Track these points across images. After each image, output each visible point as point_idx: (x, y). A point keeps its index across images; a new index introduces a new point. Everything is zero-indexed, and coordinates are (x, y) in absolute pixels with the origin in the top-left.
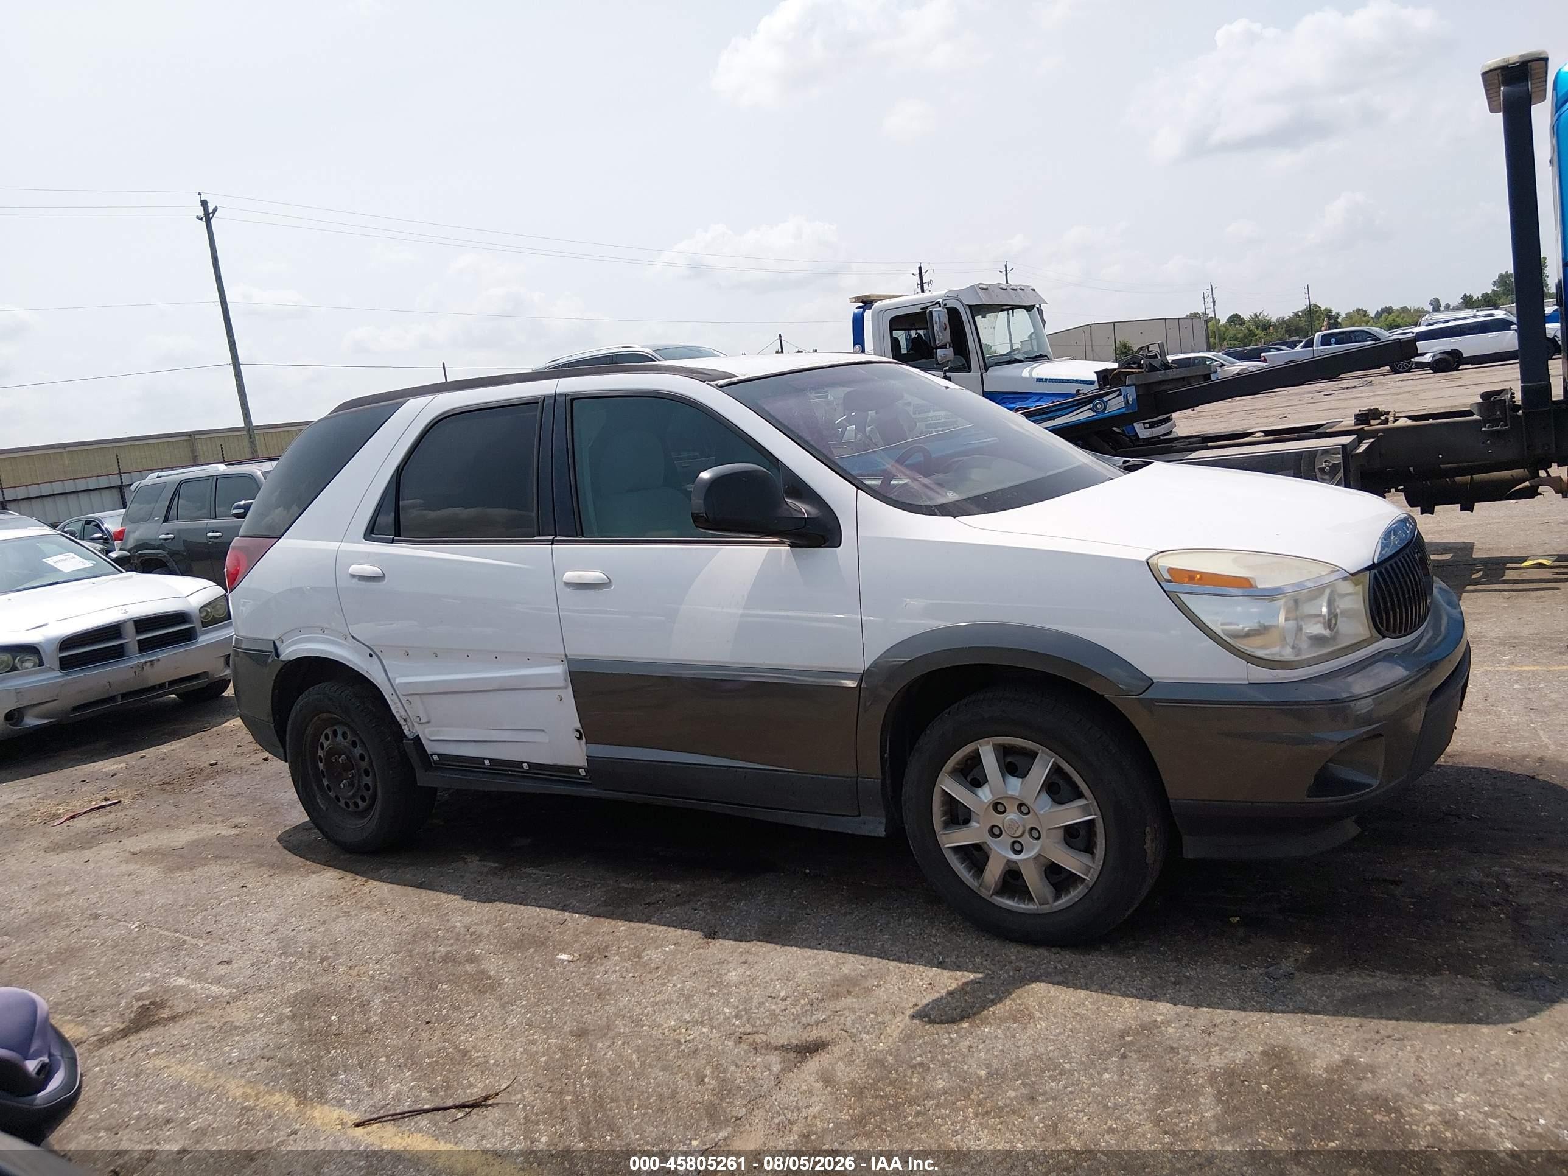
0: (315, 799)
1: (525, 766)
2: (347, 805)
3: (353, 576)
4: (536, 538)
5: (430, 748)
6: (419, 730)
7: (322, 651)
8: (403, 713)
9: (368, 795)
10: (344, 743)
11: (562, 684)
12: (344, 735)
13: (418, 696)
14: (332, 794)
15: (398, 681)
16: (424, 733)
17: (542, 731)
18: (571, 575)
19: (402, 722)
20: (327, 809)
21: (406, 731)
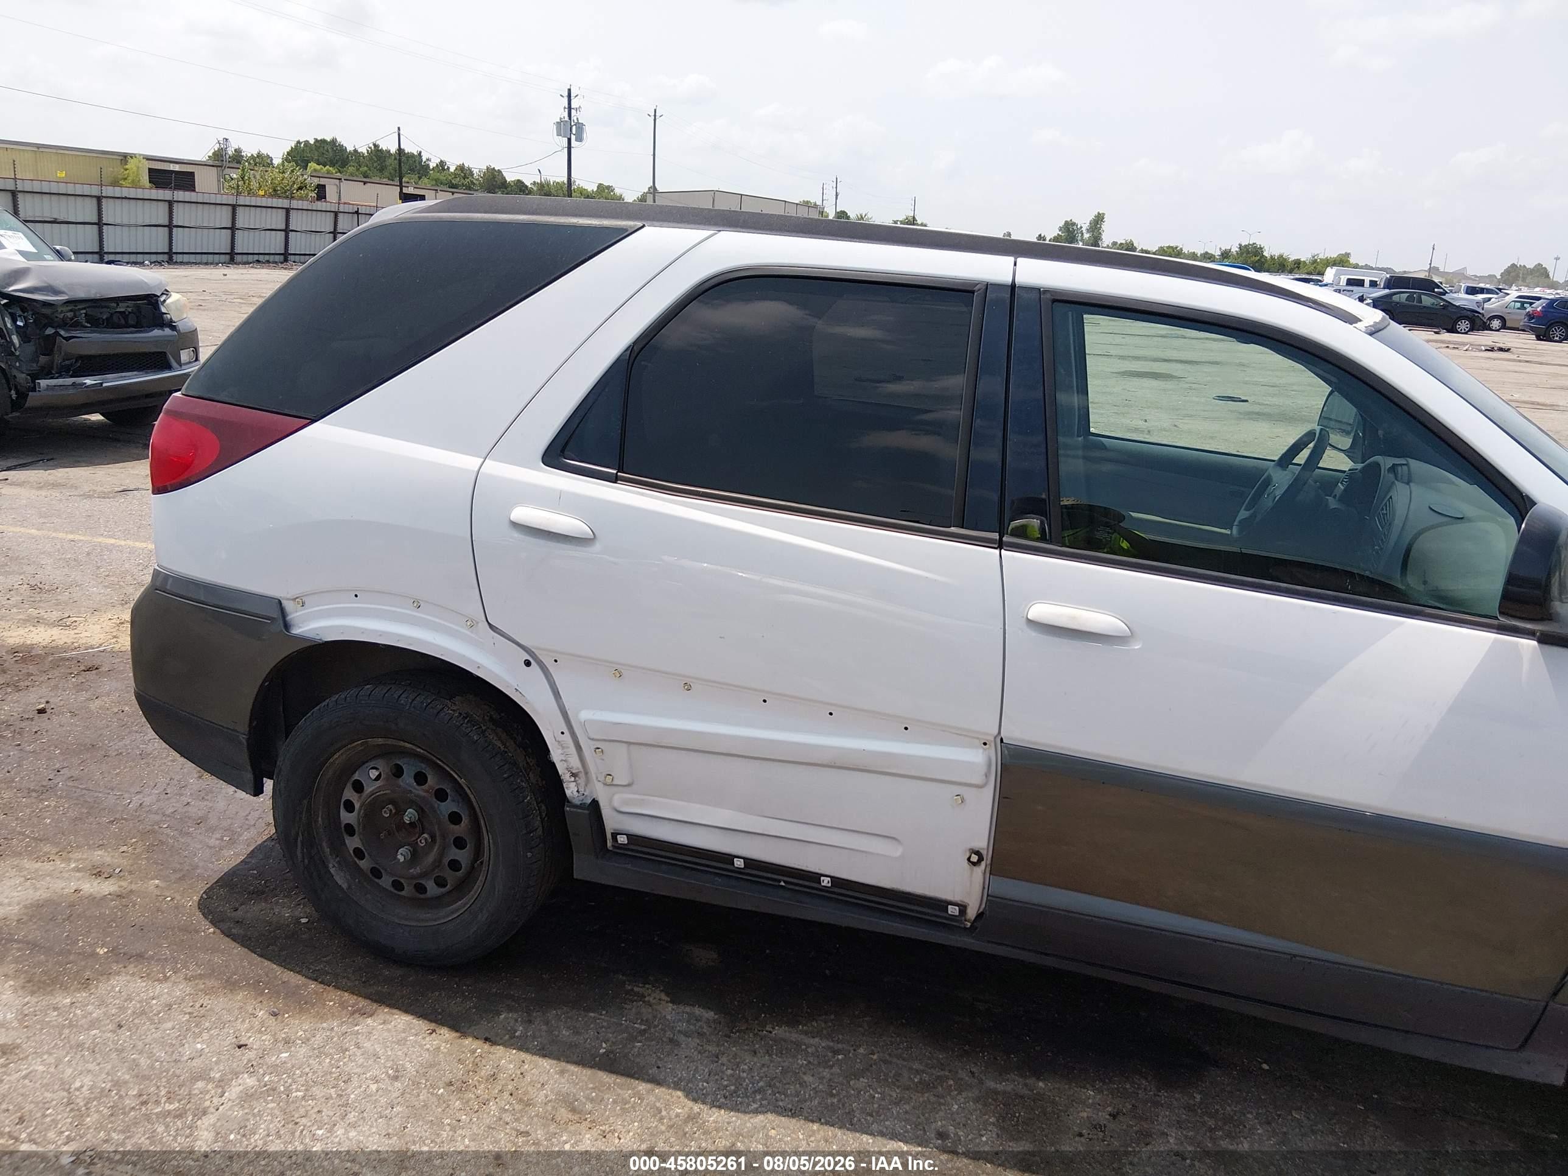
0: (327, 867)
1: (826, 882)
2: (398, 886)
3: (515, 525)
4: (953, 529)
5: (611, 822)
6: (602, 795)
7: (401, 637)
8: (575, 763)
9: (451, 877)
10: (420, 791)
11: (978, 779)
12: (421, 779)
13: (625, 746)
14: (364, 864)
15: (585, 715)
16: (611, 800)
17: (894, 838)
18: (1041, 611)
19: (565, 776)
20: (349, 887)
21: (571, 790)
